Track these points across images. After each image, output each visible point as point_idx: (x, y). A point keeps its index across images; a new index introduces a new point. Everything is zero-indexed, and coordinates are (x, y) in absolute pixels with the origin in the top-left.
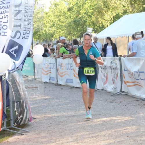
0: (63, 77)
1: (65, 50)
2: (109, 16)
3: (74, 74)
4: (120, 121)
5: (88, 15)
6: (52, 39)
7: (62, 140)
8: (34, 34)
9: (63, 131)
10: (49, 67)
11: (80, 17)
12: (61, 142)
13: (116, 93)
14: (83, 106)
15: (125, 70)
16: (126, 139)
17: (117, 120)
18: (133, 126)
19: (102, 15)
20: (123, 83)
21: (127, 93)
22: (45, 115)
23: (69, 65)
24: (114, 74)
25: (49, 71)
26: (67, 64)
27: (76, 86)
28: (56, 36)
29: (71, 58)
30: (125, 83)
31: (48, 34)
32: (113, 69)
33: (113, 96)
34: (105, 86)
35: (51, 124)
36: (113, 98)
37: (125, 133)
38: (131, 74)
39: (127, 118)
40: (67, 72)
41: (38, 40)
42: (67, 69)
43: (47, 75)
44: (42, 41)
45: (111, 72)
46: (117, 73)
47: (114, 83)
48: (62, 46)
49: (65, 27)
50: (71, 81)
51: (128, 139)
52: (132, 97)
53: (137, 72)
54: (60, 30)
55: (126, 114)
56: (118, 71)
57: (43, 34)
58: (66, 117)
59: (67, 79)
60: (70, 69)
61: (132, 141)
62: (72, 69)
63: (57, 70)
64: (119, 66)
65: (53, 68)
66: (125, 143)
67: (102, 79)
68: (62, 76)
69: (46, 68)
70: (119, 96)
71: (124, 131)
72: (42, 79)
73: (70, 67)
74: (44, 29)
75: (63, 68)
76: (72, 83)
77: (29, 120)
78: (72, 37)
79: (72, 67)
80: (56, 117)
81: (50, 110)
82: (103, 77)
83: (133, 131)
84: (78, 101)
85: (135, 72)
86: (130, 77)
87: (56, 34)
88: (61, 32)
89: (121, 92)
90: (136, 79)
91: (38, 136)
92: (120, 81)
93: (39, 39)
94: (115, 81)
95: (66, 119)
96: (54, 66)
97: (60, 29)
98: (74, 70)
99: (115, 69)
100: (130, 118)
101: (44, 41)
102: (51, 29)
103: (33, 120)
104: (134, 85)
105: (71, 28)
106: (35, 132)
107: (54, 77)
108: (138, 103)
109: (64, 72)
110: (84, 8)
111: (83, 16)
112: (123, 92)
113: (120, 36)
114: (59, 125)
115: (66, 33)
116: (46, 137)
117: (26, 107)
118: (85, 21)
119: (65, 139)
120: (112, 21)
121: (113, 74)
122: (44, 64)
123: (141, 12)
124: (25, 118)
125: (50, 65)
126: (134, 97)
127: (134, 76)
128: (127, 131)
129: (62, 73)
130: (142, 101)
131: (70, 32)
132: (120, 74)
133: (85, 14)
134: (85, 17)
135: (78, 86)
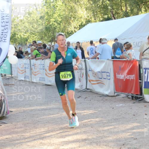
0: (36, 76)
1: (38, 53)
3: (46, 73)
4: (85, 114)
5: (57, 23)
6: (27, 43)
7: (35, 131)
8: (11, 39)
9: (37, 123)
10: (24, 67)
11: (50, 24)
12: (35, 132)
13: (82, 90)
14: (54, 101)
15: (89, 70)
16: (90, 129)
17: (83, 113)
18: (96, 118)
19: (70, 23)
20: (88, 81)
21: (92, 90)
22: (21, 108)
23: (42, 66)
24: (81, 74)
25: (24, 71)
26: (40, 64)
27: (47, 84)
28: (31, 41)
29: (43, 60)
30: (90, 81)
31: (23, 38)
32: (80, 69)
33: (79, 93)
35: (26, 117)
36: (79, 94)
37: (89, 124)
38: (95, 74)
39: (91, 112)
40: (40, 71)
41: (15, 44)
42: (40, 69)
43: (23, 74)
44: (18, 45)
45: (78, 71)
46: (83, 73)
47: (80, 81)
48: (35, 49)
49: (38, 33)
51: (93, 129)
52: (96, 93)
53: (100, 72)
54: (34, 36)
55: (91, 108)
56: (84, 71)
57: (19, 38)
58: (39, 110)
59: (40, 78)
60: (42, 69)
61: (96, 131)
62: (44, 69)
63: (31, 69)
64: (84, 67)
65: (27, 68)
66: (89, 133)
69: (22, 68)
70: (84, 92)
71: (89, 122)
72: (18, 77)
73: (42, 67)
74: (20, 34)
75: (36, 68)
76: (44, 81)
77: (7, 113)
78: (44, 41)
79: (44, 67)
80: (30, 110)
81: (25, 104)
83: (97, 123)
84: (49, 96)
85: (98, 72)
86: (94, 76)
87: (30, 39)
88: (34, 37)
89: (86, 89)
90: (100, 78)
91: (14, 127)
92: (85, 80)
93: (15, 42)
94: (81, 79)
95: (39, 112)
96: (28, 66)
97: (34, 34)
98: (46, 70)
99: (81, 69)
100: (94, 112)
101: (20, 45)
102: (25, 34)
103: (10, 113)
104: (98, 83)
105: (43, 34)
106: (12, 123)
107: (29, 75)
108: (101, 98)
109: (38, 72)
110: (53, 17)
111: (53, 24)
112: (88, 89)
113: (85, 42)
114: (33, 117)
115: (39, 38)
116: (21, 127)
117: (4, 101)
118: (55, 28)
119: (38, 129)
120: (78, 29)
121: (79, 73)
122: (20, 64)
123: (102, 21)
124: (3, 111)
125: (24, 65)
126: (97, 94)
127: (97, 75)
128: (92, 122)
129: (36, 72)
130: (104, 97)
131: (42, 37)
132: (86, 73)
133: (55, 22)
134: (54, 24)
135: (49, 84)
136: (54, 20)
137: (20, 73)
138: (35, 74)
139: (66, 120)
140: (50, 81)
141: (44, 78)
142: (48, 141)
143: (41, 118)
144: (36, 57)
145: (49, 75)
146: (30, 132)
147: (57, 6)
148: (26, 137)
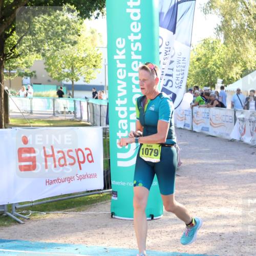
0: (199, 125)
2: (237, 69)
3: (210, 123)
5: (216, 67)
11: (208, 68)
13: (254, 145)
23: (206, 114)
24: (253, 127)
25: (184, 118)
26: (203, 113)
33: (252, 148)
34: (243, 137)
36: (252, 150)
40: (203, 120)
42: (204, 118)
45: (250, 124)
50: (207, 129)
58: (211, 164)
60: (206, 118)
62: (208, 118)
63: (193, 117)
65: (188, 115)
67: (240, 130)
68: (197, 124)
69: (181, 114)
73: (206, 116)
75: (199, 116)
76: (208, 131)
79: (208, 116)
82: (241, 129)
94: (253, 133)
95: (211, 166)
96: (190, 113)
98: (211, 119)
107: (189, 123)
109: (200, 120)
111: (211, 67)
116: (198, 183)
118: (213, 72)
121: (251, 127)
122: (180, 111)
125: (185, 112)
129: (198, 121)
133: (213, 65)
134: (213, 68)
135: (214, 135)
136: (213, 63)
137: (179, 120)
138: (197, 122)
139: (247, 179)
140: (215, 132)
141: (208, 128)
142: (235, 201)
143: (217, 173)
144: (198, 105)
145: (215, 126)
146: (210, 188)
147: (217, 48)
148: (207, 193)
